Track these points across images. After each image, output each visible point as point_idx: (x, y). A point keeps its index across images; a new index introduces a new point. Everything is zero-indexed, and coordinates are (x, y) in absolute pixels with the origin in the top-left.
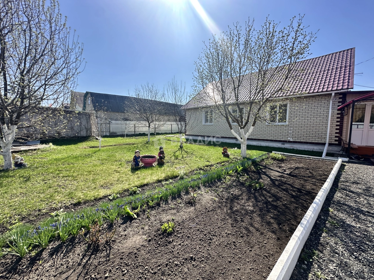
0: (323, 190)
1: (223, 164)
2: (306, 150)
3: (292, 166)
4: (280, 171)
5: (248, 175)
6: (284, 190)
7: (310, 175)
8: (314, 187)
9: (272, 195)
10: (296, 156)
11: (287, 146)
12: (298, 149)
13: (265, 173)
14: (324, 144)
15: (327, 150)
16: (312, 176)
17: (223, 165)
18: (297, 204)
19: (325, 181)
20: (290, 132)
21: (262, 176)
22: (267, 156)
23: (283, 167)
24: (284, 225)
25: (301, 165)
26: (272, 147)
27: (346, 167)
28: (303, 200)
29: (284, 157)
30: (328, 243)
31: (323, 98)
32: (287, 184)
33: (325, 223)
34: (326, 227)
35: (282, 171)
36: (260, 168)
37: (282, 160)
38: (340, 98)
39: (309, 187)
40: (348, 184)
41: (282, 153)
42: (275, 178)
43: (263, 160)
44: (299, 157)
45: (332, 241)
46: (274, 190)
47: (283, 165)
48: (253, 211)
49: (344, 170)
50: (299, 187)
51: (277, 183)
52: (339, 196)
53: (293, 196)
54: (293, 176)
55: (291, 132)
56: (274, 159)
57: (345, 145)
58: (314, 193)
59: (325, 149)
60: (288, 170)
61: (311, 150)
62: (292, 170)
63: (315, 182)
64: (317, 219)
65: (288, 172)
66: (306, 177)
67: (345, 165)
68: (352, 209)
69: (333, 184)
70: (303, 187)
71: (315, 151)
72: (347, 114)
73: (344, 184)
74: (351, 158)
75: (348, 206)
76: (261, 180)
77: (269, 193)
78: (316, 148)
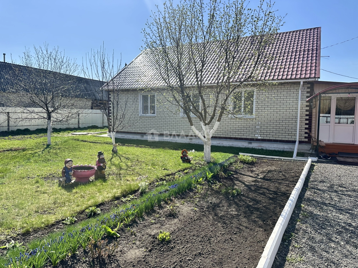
0: (296, 189)
1: (185, 171)
2: (277, 149)
3: (265, 169)
4: (253, 176)
5: (220, 182)
6: (262, 194)
7: (283, 177)
8: (288, 188)
9: (251, 199)
10: (266, 158)
11: (255, 145)
12: (268, 149)
13: (237, 179)
14: (294, 142)
15: (298, 150)
16: (285, 179)
17: (186, 173)
18: (275, 204)
19: (297, 182)
20: (257, 127)
21: (236, 182)
22: (235, 159)
23: (254, 171)
24: (267, 221)
25: (273, 168)
26: (237, 148)
27: (315, 168)
28: (280, 200)
29: (254, 160)
30: (301, 228)
31: (292, 86)
32: (263, 188)
33: (299, 216)
34: (300, 219)
35: (255, 176)
36: (230, 173)
37: (252, 164)
38: (308, 88)
39: (283, 189)
40: (316, 183)
41: (251, 155)
42: (249, 183)
43: (231, 164)
44: (270, 158)
45: (304, 227)
46: (252, 195)
47: (254, 169)
48: (238, 215)
49: (314, 171)
50: (274, 190)
51: (253, 188)
52: (309, 194)
53: (271, 199)
54: (267, 180)
55: (259, 127)
56: (243, 162)
57: (314, 142)
58: (288, 193)
59: (296, 148)
60: (261, 174)
61: (282, 150)
62: (265, 174)
63: (288, 184)
64: (293, 214)
65: (261, 176)
66: (280, 180)
67: (314, 166)
68: (318, 203)
69: (304, 184)
70: (278, 190)
71: (286, 151)
72: (315, 107)
73: (313, 183)
74: (320, 158)
75: (315, 201)
76: (236, 187)
77: (248, 198)
78: (286, 147)
